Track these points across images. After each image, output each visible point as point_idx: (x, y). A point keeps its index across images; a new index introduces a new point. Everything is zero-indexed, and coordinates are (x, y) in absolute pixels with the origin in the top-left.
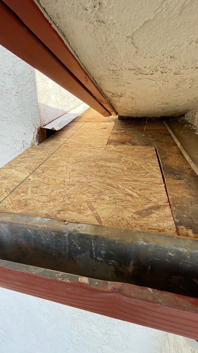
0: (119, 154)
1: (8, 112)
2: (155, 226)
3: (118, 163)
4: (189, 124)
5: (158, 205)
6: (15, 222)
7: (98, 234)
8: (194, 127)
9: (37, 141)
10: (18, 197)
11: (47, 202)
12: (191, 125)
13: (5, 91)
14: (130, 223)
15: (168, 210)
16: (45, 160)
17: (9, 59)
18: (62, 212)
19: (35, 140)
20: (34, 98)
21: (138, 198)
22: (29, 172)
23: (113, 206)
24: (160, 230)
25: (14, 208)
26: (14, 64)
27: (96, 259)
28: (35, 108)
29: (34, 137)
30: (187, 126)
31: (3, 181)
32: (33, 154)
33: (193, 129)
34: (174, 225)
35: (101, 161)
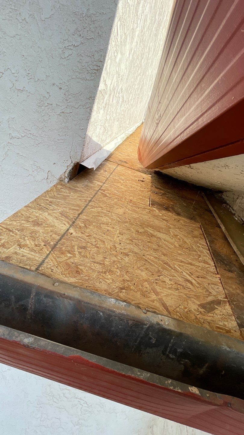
0: (166, 223)
1: (41, 130)
2: (221, 325)
3: (168, 235)
4: (227, 204)
5: (218, 299)
6: (86, 300)
7: (183, 331)
8: (233, 210)
9: (68, 177)
10: (63, 258)
11: (102, 272)
12: (230, 206)
13: (46, 105)
14: (198, 318)
15: (228, 307)
16: (84, 209)
17: (67, 71)
18: (124, 291)
19: (66, 175)
20: (84, 128)
21: (198, 288)
22: (69, 223)
23: (176, 293)
24: (227, 331)
25: (64, 274)
26: (70, 79)
27: (168, 355)
28: (80, 139)
29: (65, 172)
30: (226, 206)
31: (36, 228)
32: (65, 194)
33: (231, 212)
34: (238, 327)
35: (149, 228)
